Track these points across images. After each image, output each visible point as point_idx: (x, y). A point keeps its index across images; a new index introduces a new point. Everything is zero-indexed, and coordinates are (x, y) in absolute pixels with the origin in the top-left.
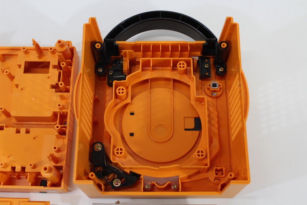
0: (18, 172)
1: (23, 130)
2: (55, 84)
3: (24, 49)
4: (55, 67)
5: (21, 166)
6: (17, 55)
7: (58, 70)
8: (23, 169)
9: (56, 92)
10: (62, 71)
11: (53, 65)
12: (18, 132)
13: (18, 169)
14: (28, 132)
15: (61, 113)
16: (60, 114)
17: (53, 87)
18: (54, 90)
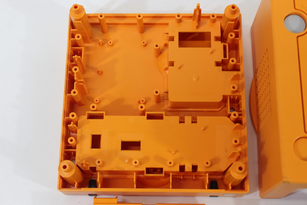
0: (188, 172)
1: (188, 119)
2: (221, 61)
3: (179, 16)
4: (217, 39)
5: (192, 164)
6: (167, 24)
7: (222, 42)
8: (195, 168)
9: (223, 70)
10: (227, 44)
11: (215, 37)
12: (182, 121)
13: (188, 168)
14: (194, 121)
15: (232, 97)
16: (230, 98)
17: (218, 64)
18: (220, 68)
